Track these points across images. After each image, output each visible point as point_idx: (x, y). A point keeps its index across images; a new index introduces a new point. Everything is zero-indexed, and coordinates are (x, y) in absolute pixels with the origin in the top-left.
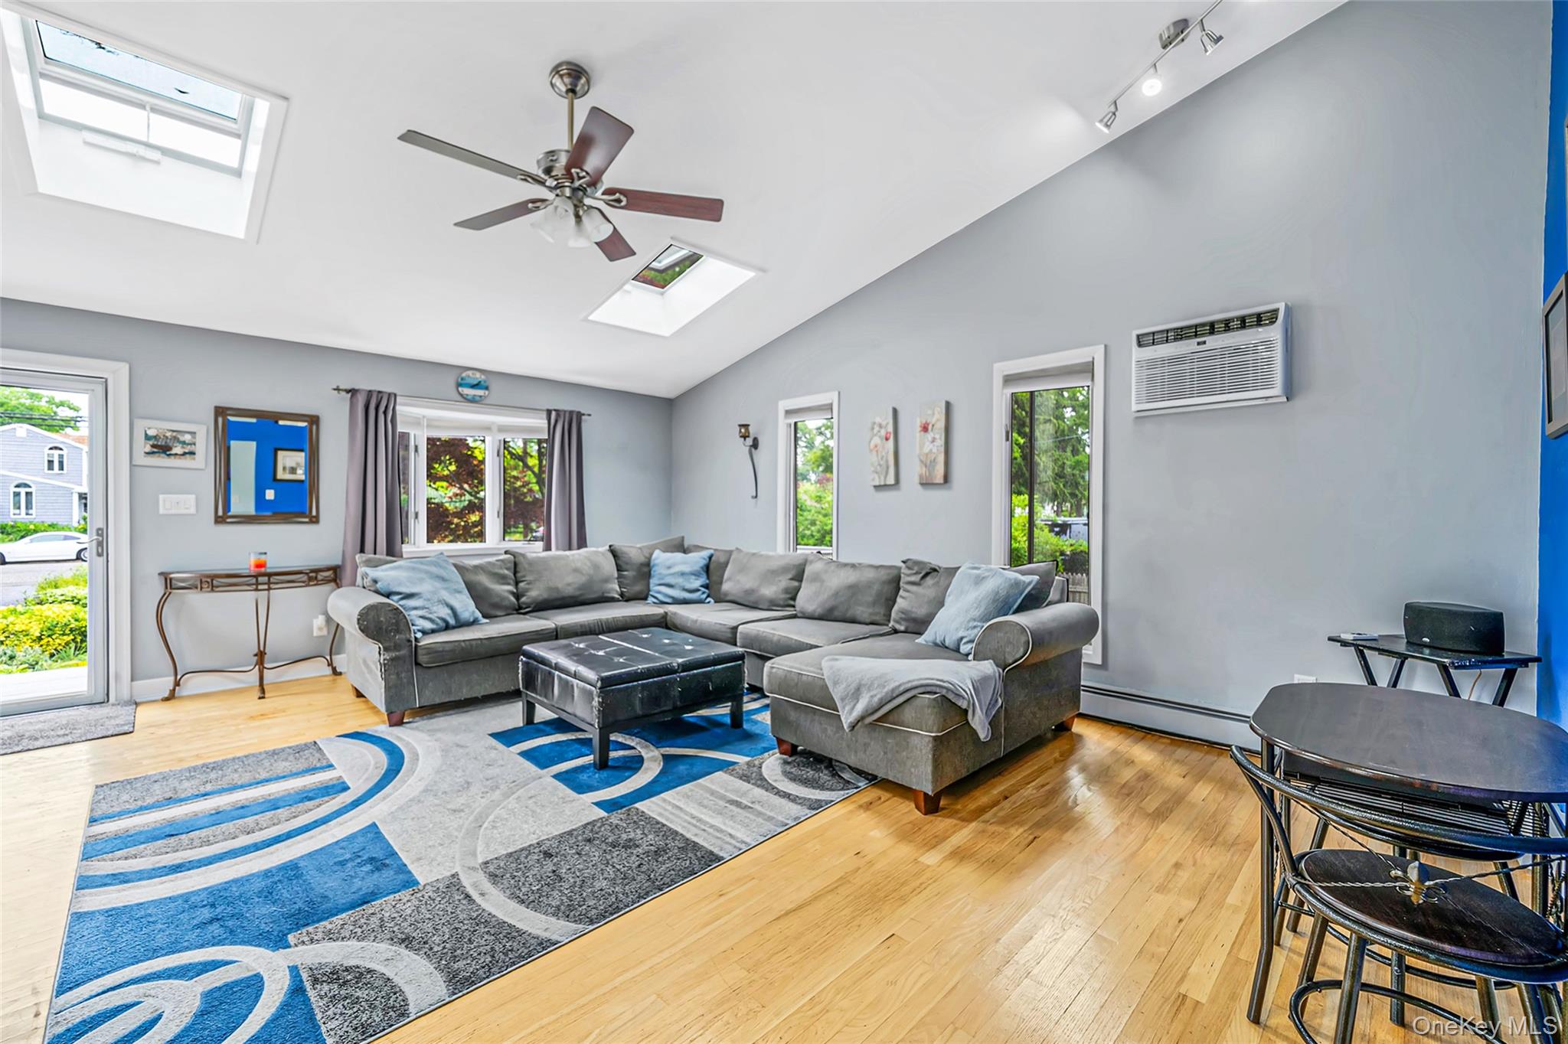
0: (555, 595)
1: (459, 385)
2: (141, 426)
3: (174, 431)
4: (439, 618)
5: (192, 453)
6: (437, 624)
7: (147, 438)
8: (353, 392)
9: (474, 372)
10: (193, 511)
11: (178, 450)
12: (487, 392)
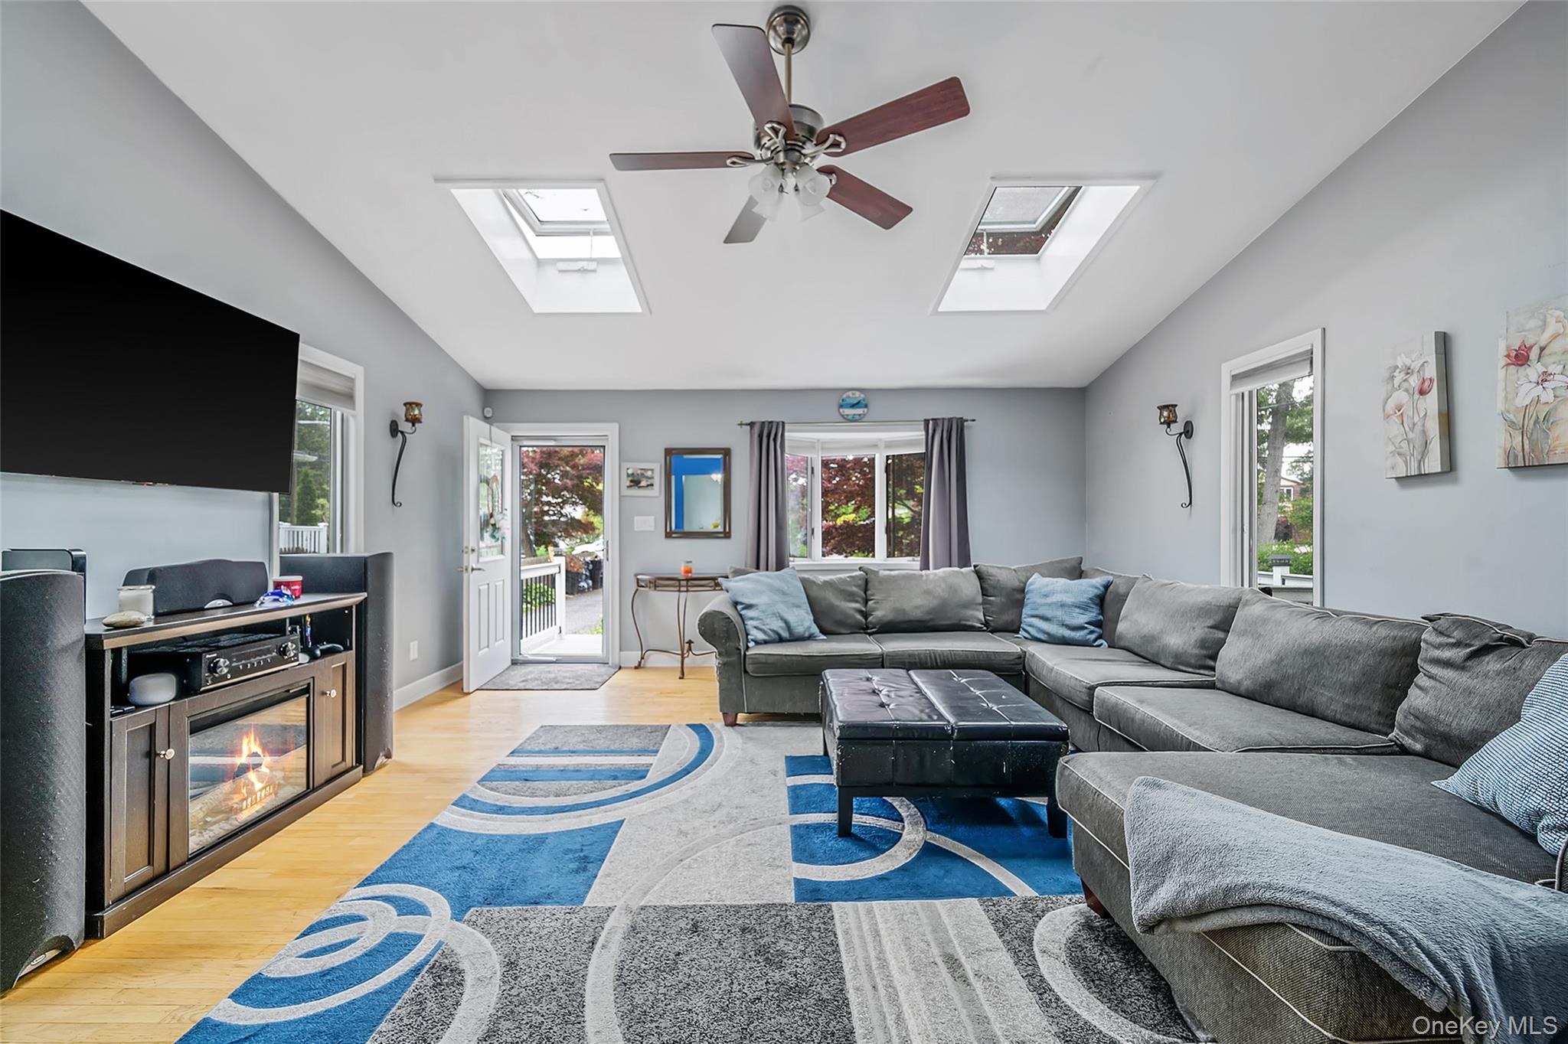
0: (900, 618)
1: (841, 406)
2: (625, 465)
3: (642, 469)
4: (770, 630)
5: (652, 485)
6: (769, 636)
7: (628, 475)
8: (752, 425)
9: (854, 392)
10: (652, 529)
11: (643, 483)
12: (866, 410)
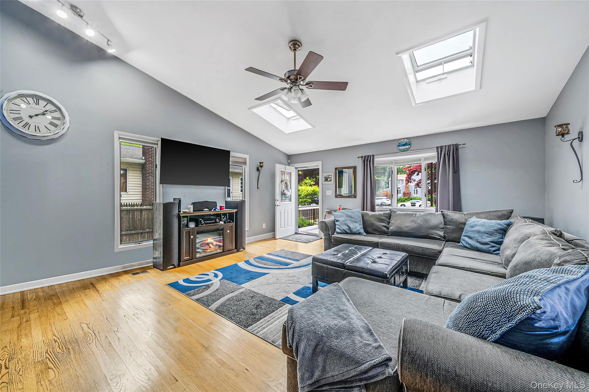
1: (399, 146)
2: (323, 174)
3: (328, 175)
4: (342, 229)
5: (331, 180)
6: (342, 231)
7: (324, 177)
8: (362, 157)
9: (404, 139)
10: (331, 194)
11: (328, 180)
12: (409, 146)
